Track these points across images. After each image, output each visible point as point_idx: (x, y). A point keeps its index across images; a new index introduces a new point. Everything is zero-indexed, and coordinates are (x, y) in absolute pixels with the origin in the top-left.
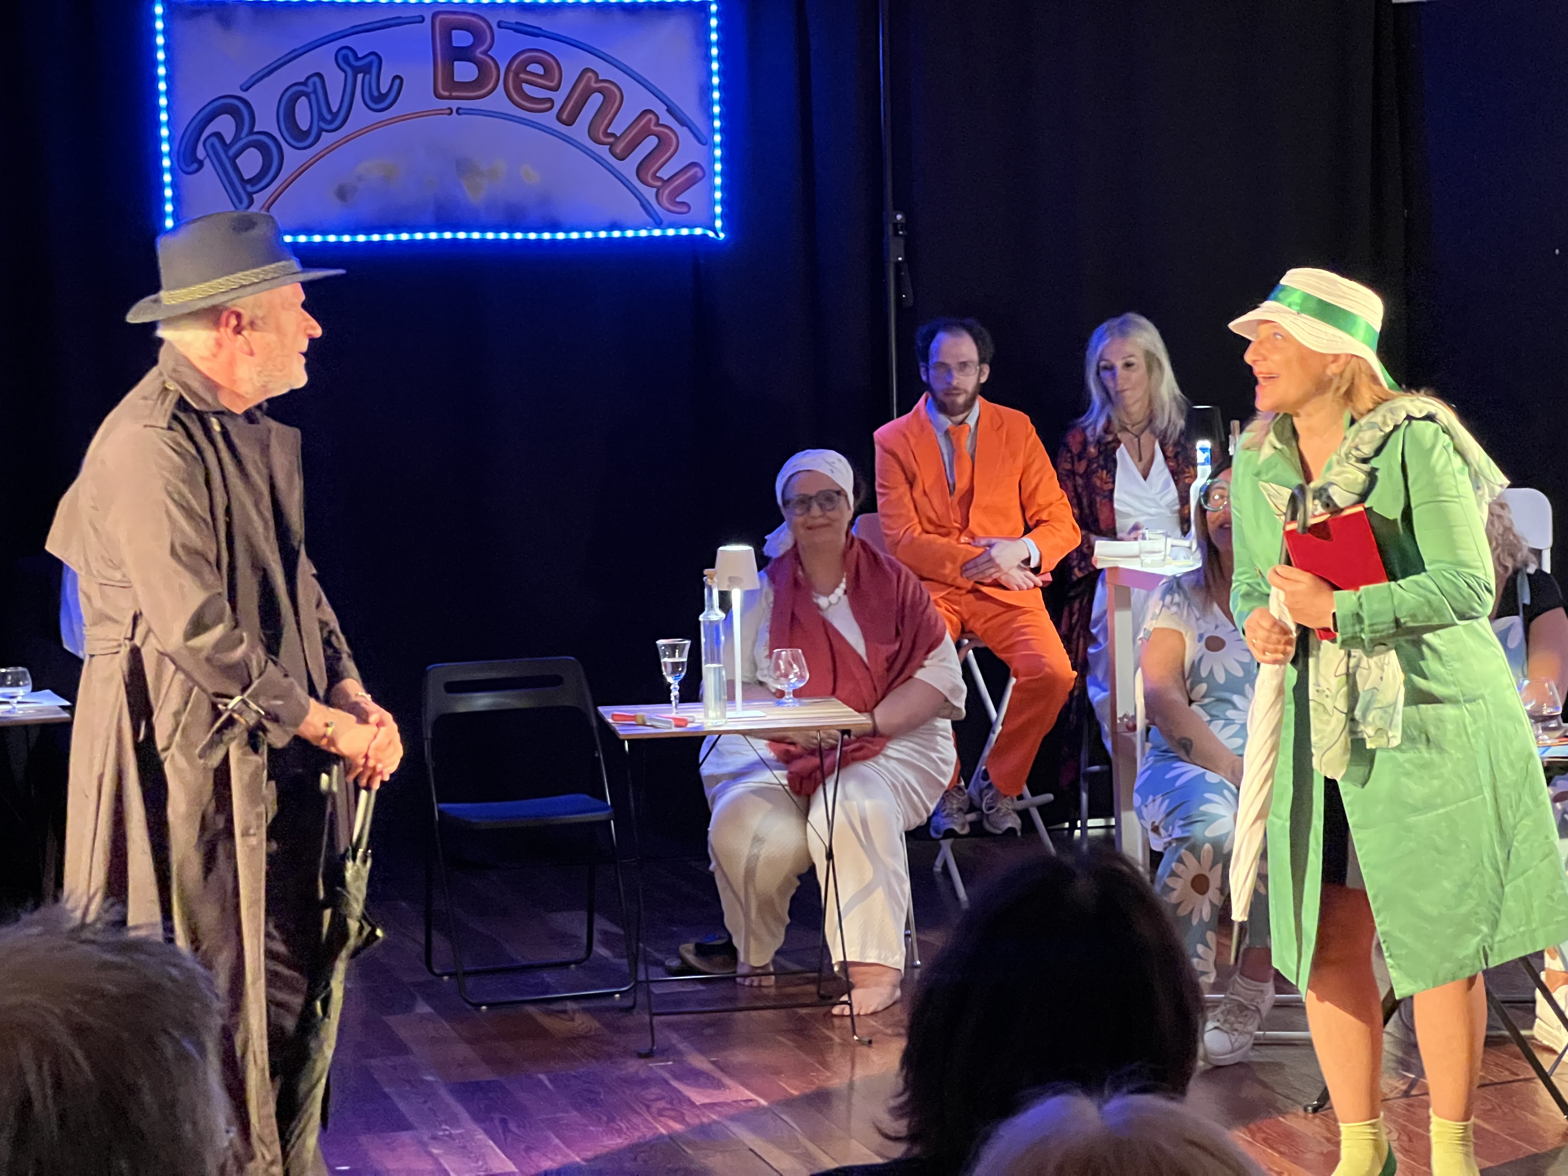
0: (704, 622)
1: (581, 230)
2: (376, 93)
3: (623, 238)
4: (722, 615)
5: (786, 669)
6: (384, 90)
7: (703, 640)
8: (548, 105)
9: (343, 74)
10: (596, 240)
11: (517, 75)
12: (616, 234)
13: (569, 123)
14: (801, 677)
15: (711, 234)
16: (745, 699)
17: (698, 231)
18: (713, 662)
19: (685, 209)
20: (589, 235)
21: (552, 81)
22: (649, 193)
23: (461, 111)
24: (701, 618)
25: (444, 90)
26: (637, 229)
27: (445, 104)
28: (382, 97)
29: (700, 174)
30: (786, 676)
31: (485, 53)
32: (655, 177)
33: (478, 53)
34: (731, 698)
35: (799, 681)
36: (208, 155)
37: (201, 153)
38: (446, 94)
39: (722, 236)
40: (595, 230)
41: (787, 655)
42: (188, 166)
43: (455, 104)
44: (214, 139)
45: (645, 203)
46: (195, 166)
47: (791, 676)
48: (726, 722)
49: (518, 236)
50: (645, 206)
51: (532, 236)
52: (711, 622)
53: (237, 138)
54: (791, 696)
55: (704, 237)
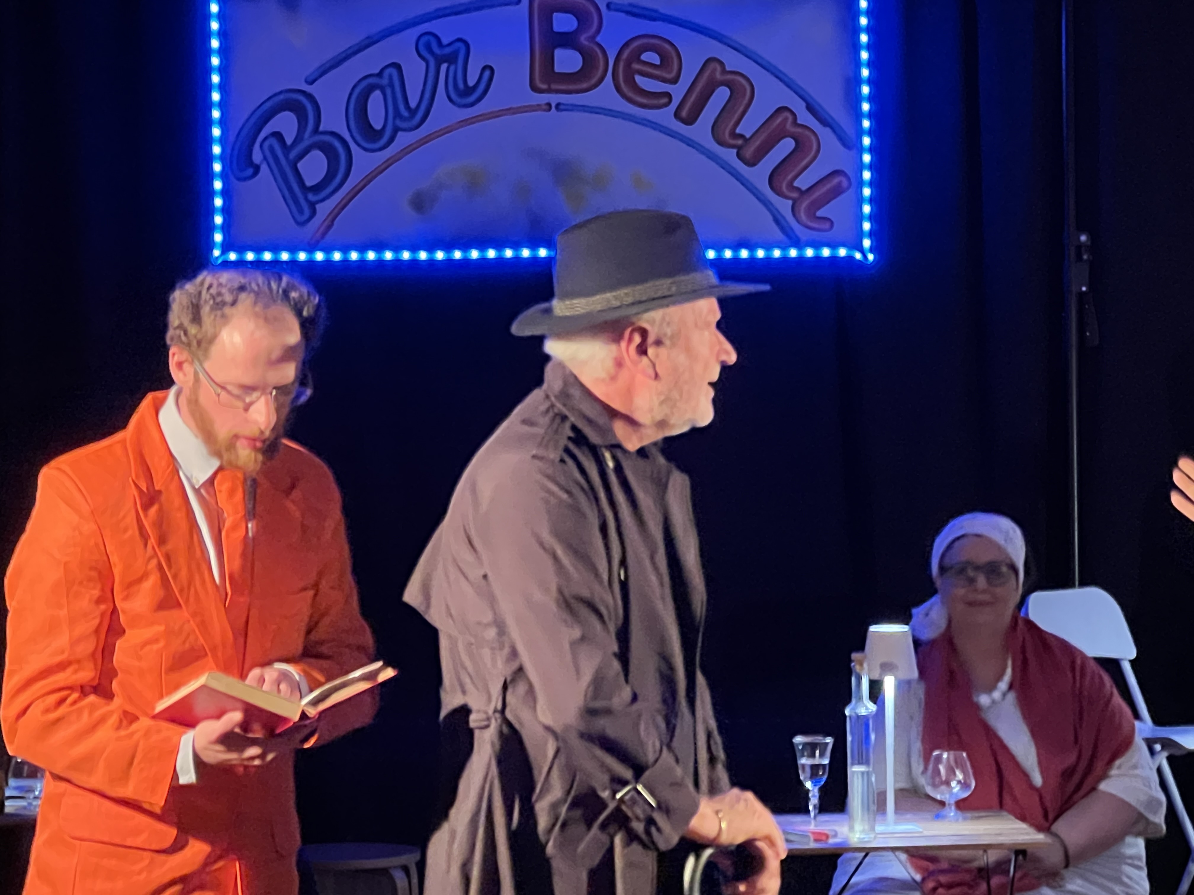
0: (850, 717)
2: (461, 86)
3: (753, 261)
5: (948, 776)
6: (471, 83)
7: (849, 738)
8: (665, 100)
9: (424, 64)
10: (720, 260)
11: (628, 64)
12: (744, 254)
13: (690, 121)
14: (964, 785)
15: (858, 256)
17: (842, 252)
18: (860, 763)
19: (827, 225)
21: (670, 72)
22: (784, 206)
23: (561, 107)
24: (847, 712)
25: (543, 82)
26: (768, 247)
27: (544, 98)
28: (468, 91)
29: (845, 183)
31: (592, 38)
32: (791, 186)
33: (583, 39)
34: (882, 809)
36: (265, 158)
37: (257, 156)
38: (544, 86)
39: (871, 257)
40: (719, 249)
41: (948, 758)
42: (242, 170)
43: (554, 99)
44: (273, 141)
45: (779, 217)
46: (250, 171)
48: (875, 838)
50: (778, 220)
52: (858, 717)
53: (298, 139)
54: (953, 808)
55: (850, 259)
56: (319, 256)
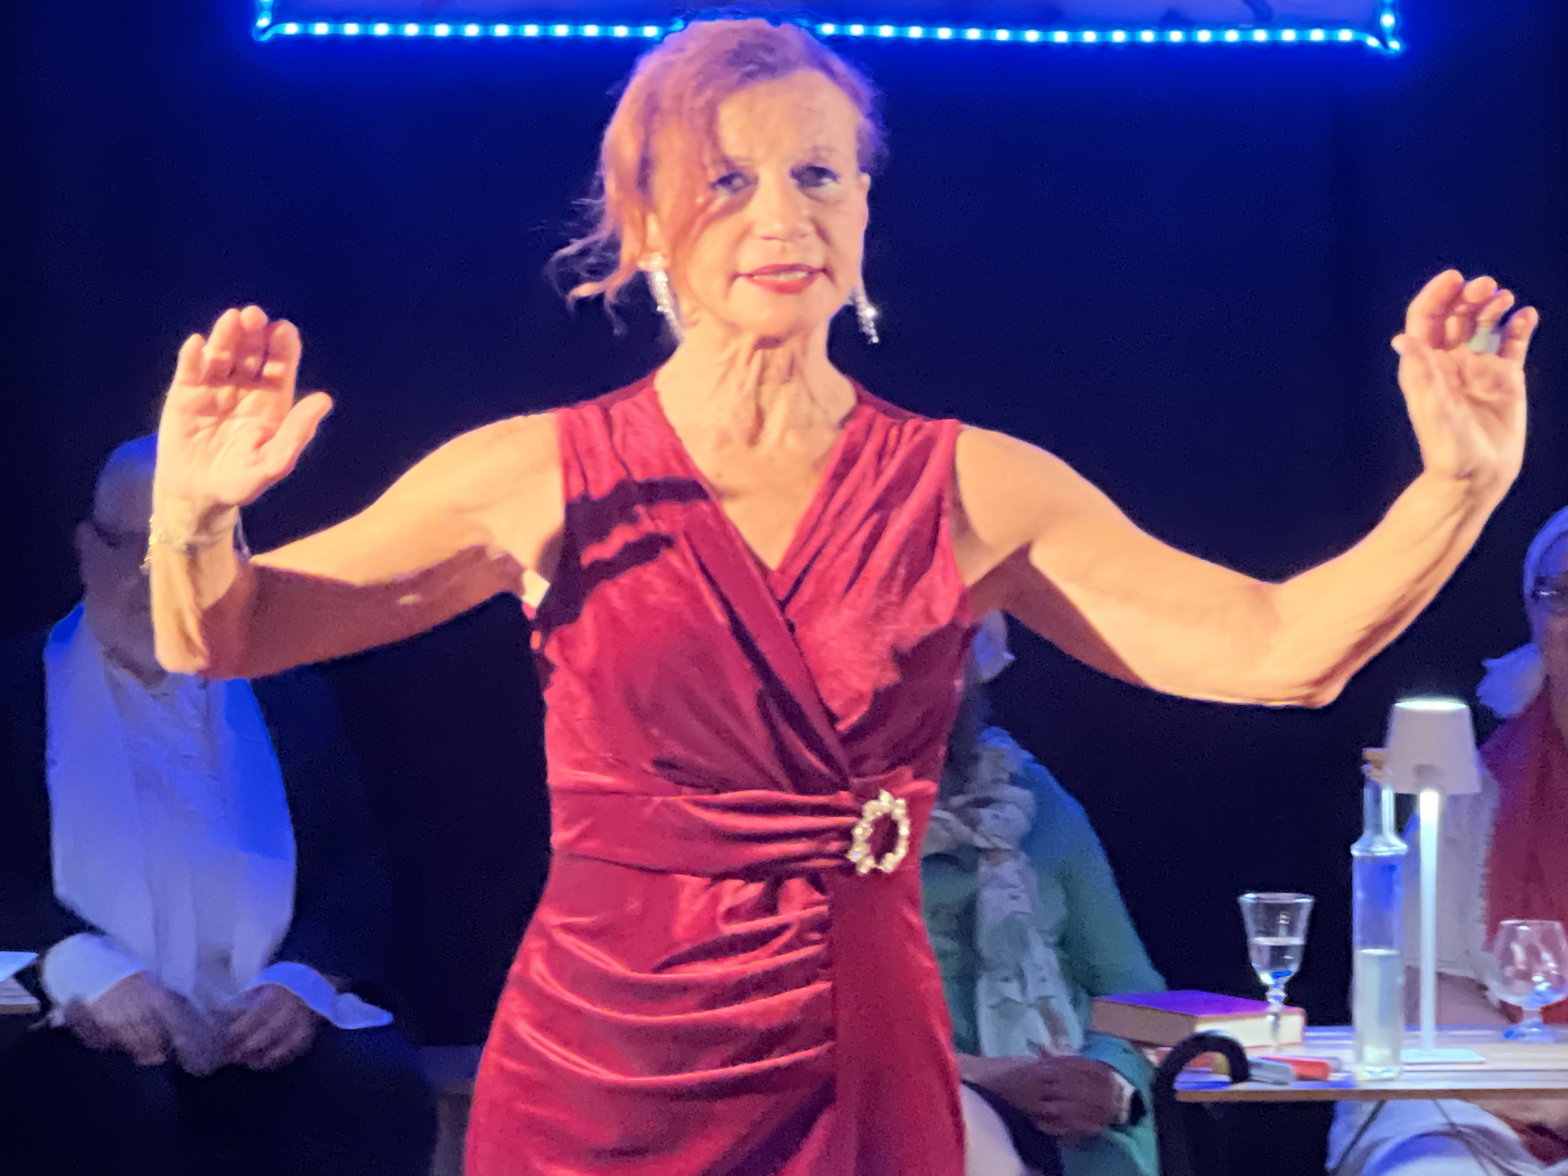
1: (1103, 25)
3: (1190, 48)
4: (1399, 846)
5: (1528, 963)
10: (1134, 48)
12: (1176, 36)
14: (1558, 979)
15: (1372, 42)
16: (1441, 1024)
17: (1345, 35)
18: (1376, 943)
20: (1119, 36)
24: (1356, 851)
26: (1217, 25)
30: (1526, 976)
34: (1412, 1020)
35: (1555, 989)
39: (1395, 45)
40: (1132, 24)
41: (1529, 933)
47: (1537, 978)
49: (973, 34)
51: (1002, 35)
54: (1538, 1019)
55: (1358, 47)
56: (442, 30)
